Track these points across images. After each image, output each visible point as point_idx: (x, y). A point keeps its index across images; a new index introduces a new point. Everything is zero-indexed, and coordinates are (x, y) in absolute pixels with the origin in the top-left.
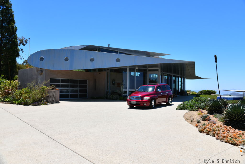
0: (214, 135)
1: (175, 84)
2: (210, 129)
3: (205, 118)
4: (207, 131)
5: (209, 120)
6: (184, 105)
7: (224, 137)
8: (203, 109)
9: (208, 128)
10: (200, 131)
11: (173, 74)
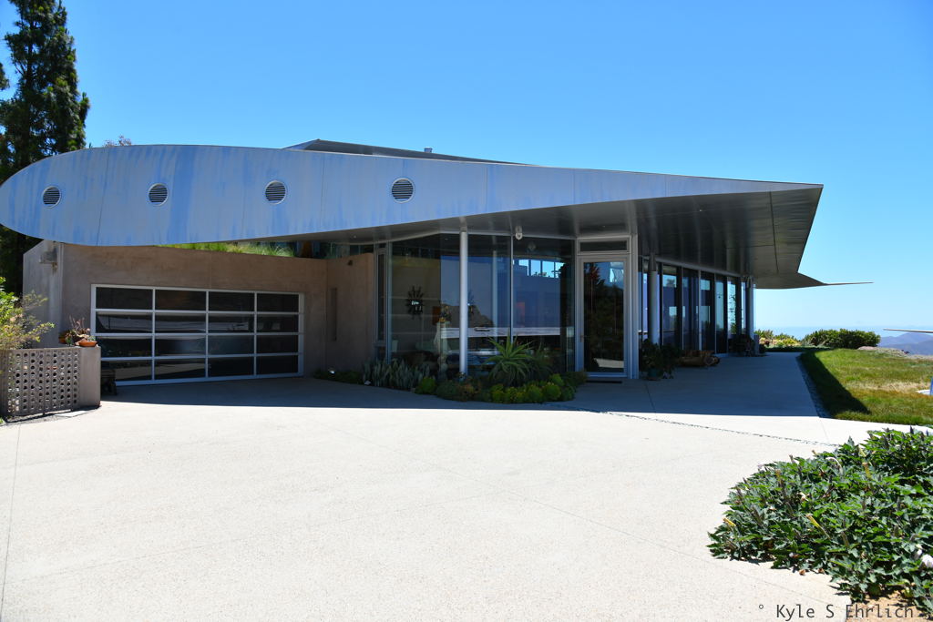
1: (708, 307)
11: (699, 268)
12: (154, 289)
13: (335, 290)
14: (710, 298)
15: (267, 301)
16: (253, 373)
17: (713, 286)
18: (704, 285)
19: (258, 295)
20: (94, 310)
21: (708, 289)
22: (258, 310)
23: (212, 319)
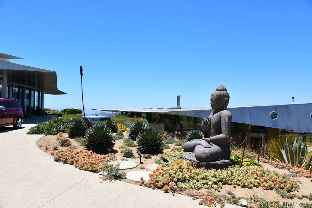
0: (72, 164)
1: (28, 99)
2: (68, 156)
3: (64, 143)
4: (65, 158)
5: (68, 146)
6: (38, 127)
7: (83, 164)
8: (64, 133)
9: (66, 155)
10: (56, 160)
11: (26, 86)
14: (29, 96)
17: (30, 92)
18: (27, 92)
21: (29, 93)
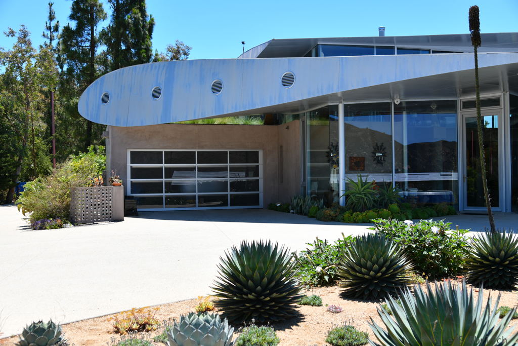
12: (163, 151)
13: (281, 147)
15: (235, 157)
16: (227, 205)
19: (230, 152)
20: (129, 165)
22: (230, 163)
23: (200, 169)
